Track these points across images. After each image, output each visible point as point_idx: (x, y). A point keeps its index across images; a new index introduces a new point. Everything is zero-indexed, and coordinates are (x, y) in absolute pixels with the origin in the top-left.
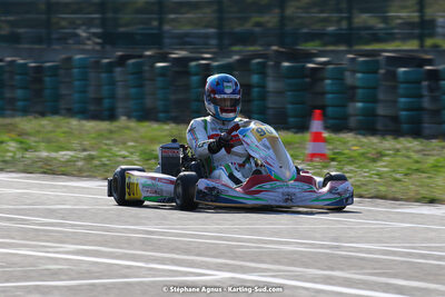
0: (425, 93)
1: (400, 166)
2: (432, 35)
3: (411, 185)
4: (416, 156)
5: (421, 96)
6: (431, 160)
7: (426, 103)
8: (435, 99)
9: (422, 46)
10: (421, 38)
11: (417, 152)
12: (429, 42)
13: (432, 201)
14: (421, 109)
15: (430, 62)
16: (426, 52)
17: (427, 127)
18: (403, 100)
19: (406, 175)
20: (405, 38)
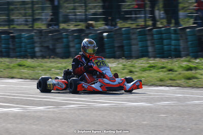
0: (10, 43)
1: (2, 67)
2: (12, 24)
3: (6, 73)
4: (7, 63)
5: (9, 44)
6: (12, 65)
7: (11, 46)
8: (14, 45)
9: (9, 27)
10: (9, 25)
11: (8, 62)
12: (12, 26)
13: (12, 78)
14: (9, 48)
15: (12, 33)
16: (11, 30)
17: (12, 54)
18: (4, 45)
19: (4, 69)
20: (4, 25)
